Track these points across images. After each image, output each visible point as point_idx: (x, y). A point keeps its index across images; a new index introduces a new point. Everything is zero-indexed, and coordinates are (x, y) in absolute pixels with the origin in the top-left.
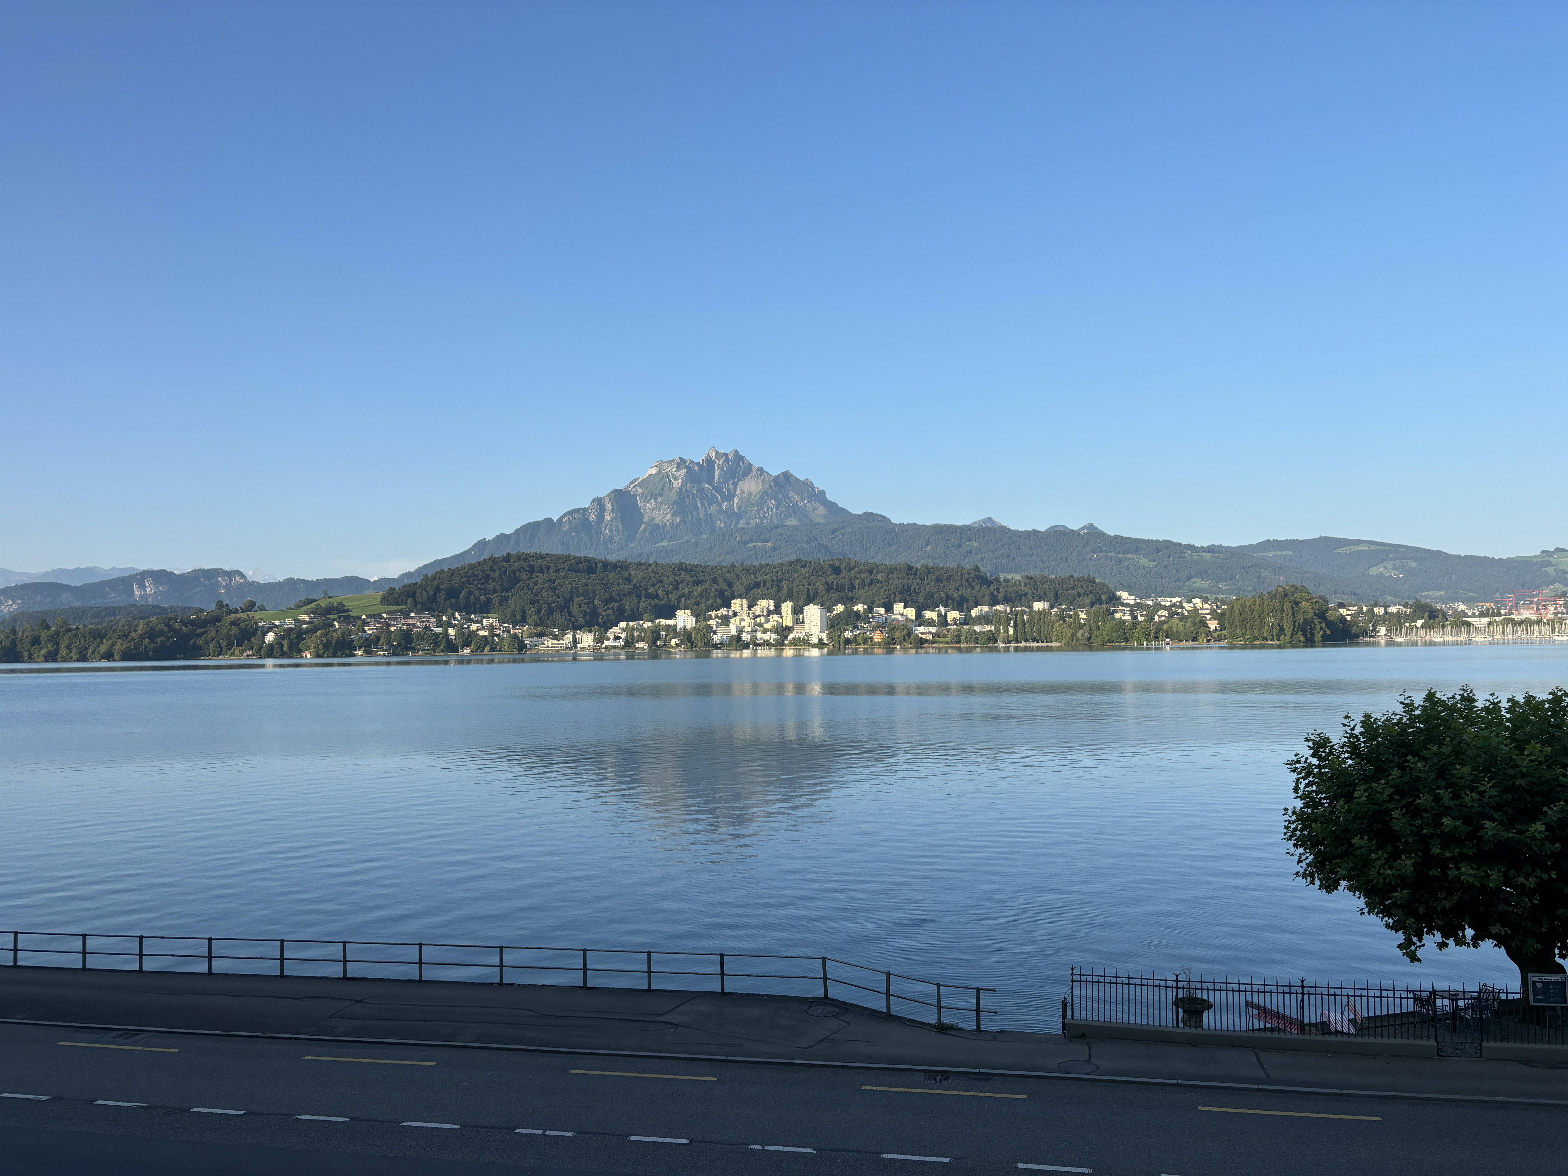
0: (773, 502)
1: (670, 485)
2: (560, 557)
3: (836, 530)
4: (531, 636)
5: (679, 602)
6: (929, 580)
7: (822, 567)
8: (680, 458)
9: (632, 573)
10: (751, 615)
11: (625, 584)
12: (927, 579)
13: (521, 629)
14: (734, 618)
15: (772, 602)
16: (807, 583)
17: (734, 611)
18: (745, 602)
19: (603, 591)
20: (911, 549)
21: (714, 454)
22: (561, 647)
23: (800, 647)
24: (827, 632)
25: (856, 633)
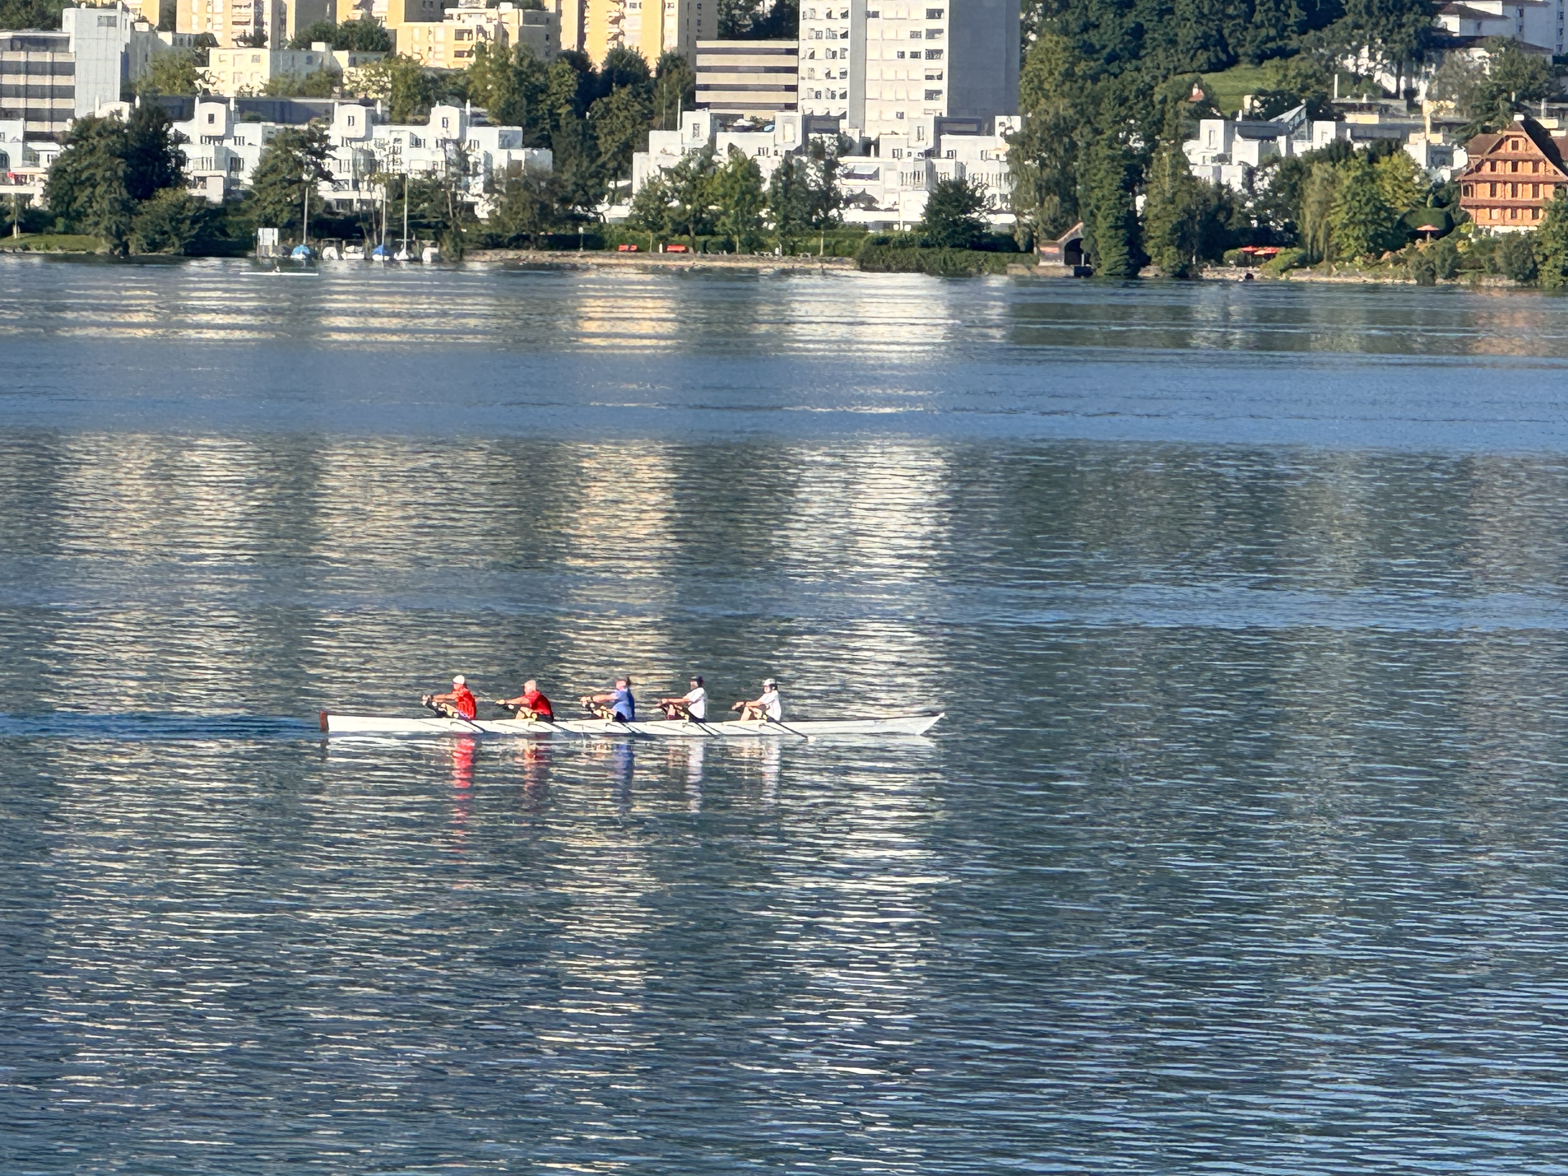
23: (745, 263)
24: (1016, 123)
25: (1300, 148)
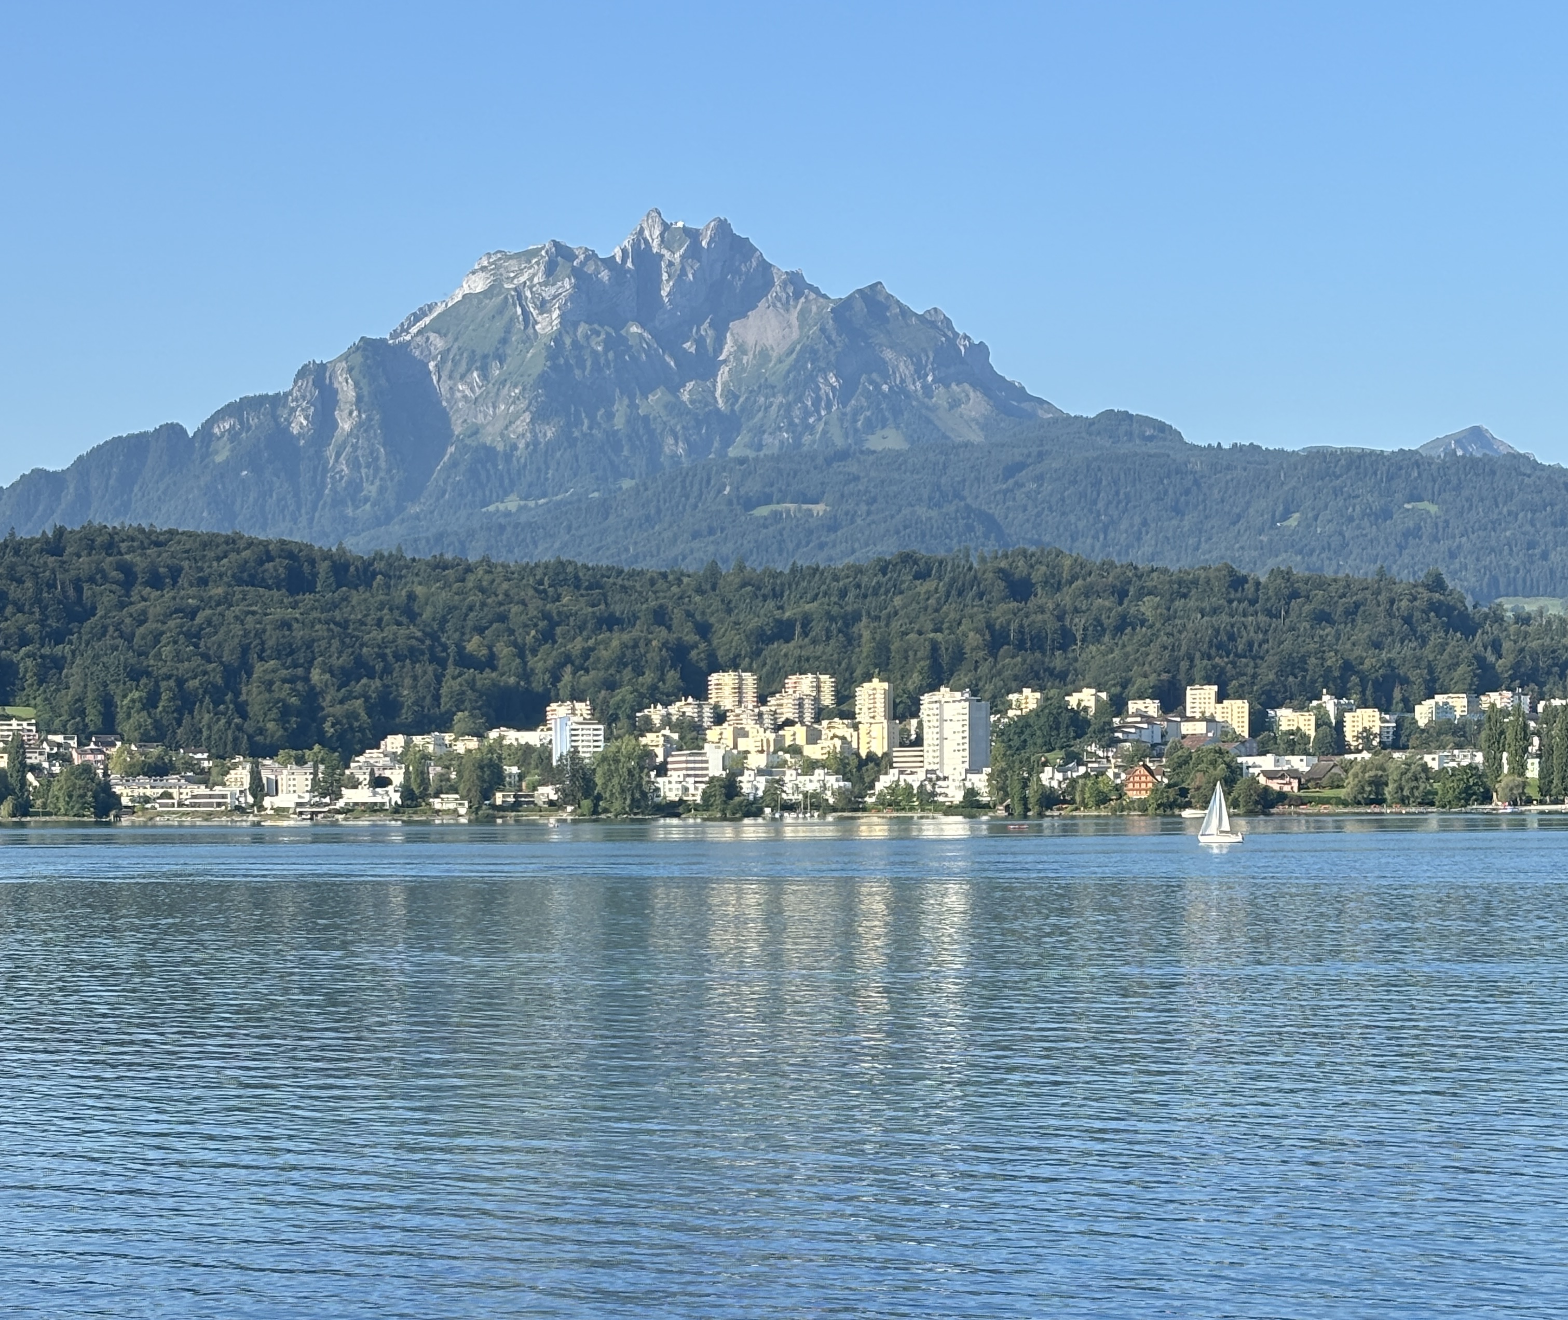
0: (833, 380)
1: (526, 327)
2: (208, 542)
3: (1020, 467)
4: (131, 772)
5: (556, 678)
6: (1293, 616)
7: (975, 577)
8: (556, 244)
9: (419, 590)
10: (767, 721)
11: (399, 624)
12: (1287, 612)
13: (102, 752)
14: (717, 729)
15: (827, 681)
16: (931, 626)
17: (716, 707)
18: (749, 679)
19: (336, 643)
20: (1242, 525)
21: (657, 233)
22: (219, 805)
23: (910, 814)
24: (989, 770)
25: (1075, 775)
